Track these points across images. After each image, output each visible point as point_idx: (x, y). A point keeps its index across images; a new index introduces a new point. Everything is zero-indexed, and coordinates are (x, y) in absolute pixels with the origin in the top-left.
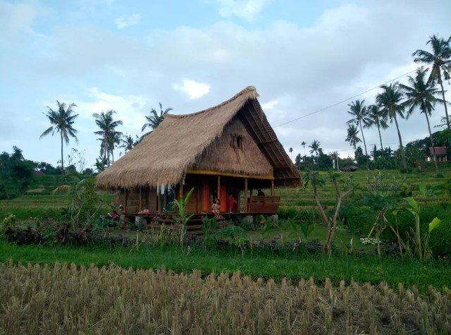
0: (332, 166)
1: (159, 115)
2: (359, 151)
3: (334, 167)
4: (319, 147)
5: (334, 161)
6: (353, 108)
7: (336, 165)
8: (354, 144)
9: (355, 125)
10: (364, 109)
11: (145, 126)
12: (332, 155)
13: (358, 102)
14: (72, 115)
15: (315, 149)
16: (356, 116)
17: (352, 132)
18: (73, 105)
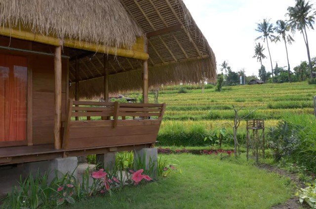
0: (239, 82)
2: (262, 69)
3: (241, 83)
4: (228, 66)
5: (241, 77)
7: (243, 82)
10: (271, 26)
12: (239, 72)
15: (225, 67)
16: (263, 34)
17: (259, 50)
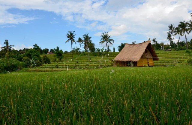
0: (161, 48)
1: (105, 35)
2: (172, 43)
4: (156, 41)
5: (162, 46)
6: (170, 27)
7: (163, 48)
8: (170, 40)
9: (170, 33)
10: (174, 28)
11: (101, 39)
12: (161, 44)
13: (171, 25)
14: (74, 35)
15: (154, 42)
16: (171, 31)
17: (169, 36)
18: (74, 31)
